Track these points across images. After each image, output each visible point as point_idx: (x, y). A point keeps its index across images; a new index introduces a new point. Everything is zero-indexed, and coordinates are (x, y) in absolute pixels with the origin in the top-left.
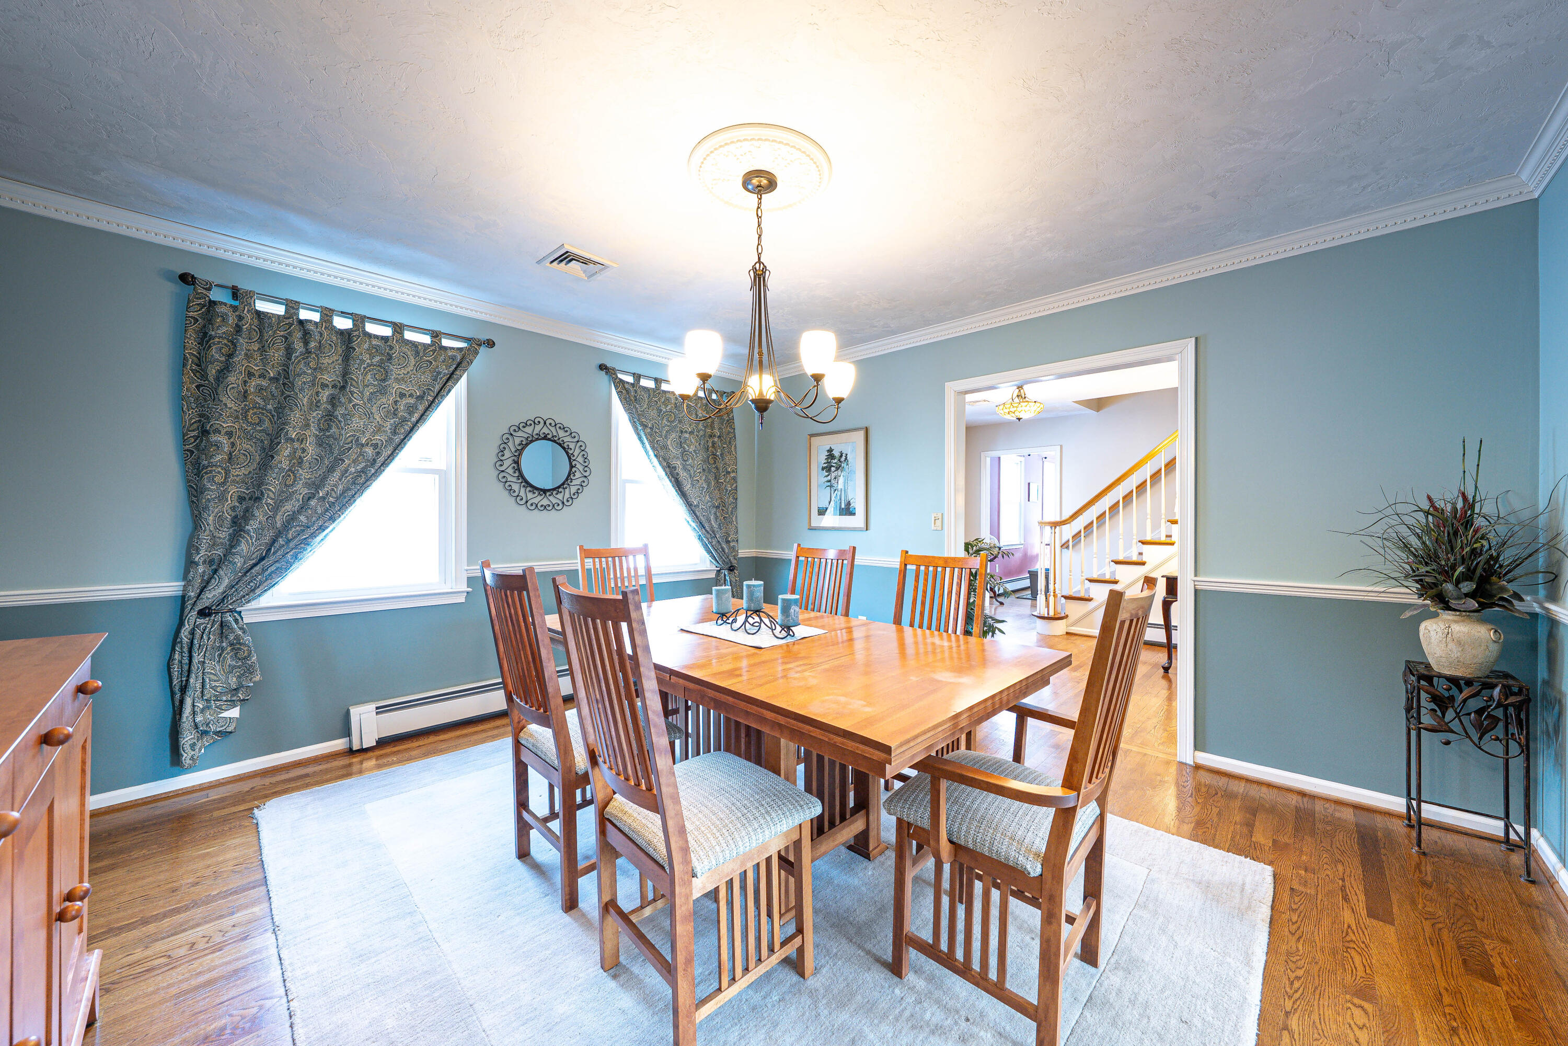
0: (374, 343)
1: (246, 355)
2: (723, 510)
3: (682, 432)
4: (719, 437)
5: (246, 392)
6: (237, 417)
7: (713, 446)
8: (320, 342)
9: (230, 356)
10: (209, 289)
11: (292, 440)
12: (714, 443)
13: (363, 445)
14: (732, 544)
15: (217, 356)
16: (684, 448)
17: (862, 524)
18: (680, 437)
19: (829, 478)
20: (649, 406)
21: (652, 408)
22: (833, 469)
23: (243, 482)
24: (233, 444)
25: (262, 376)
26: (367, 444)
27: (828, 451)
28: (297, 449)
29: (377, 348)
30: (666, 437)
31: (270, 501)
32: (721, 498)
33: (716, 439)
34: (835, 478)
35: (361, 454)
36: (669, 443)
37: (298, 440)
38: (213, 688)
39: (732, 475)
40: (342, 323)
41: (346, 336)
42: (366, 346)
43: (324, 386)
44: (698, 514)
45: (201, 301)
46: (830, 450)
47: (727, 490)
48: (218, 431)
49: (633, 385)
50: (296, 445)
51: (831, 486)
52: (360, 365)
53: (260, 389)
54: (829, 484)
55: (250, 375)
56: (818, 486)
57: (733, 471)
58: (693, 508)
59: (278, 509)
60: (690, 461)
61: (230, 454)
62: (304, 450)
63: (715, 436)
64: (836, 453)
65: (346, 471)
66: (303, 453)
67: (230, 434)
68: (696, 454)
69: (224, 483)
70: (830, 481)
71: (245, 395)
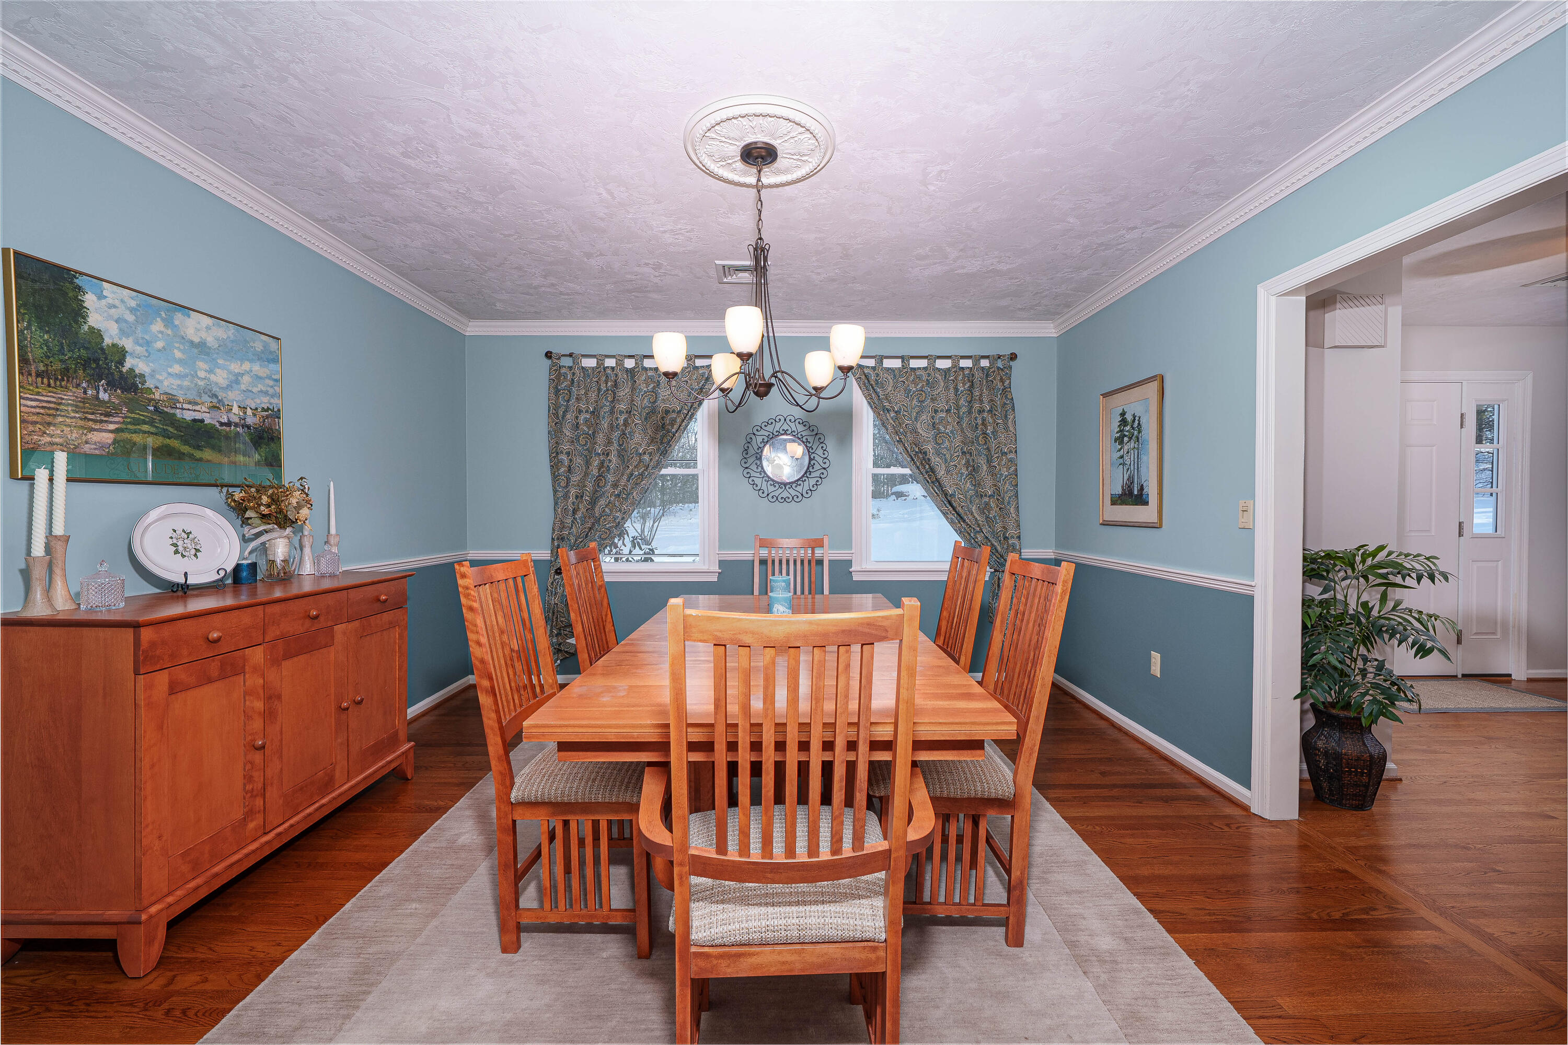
0: (649, 374)
1: (577, 398)
2: (998, 499)
3: (936, 411)
4: (990, 411)
5: (578, 424)
6: (573, 442)
7: (983, 424)
8: (616, 381)
9: (568, 401)
10: (559, 359)
11: (599, 454)
12: (984, 420)
13: (640, 454)
14: (1011, 542)
15: (562, 402)
16: (938, 429)
17: (1154, 518)
18: (933, 417)
19: (1121, 453)
20: (895, 387)
21: (898, 389)
22: (1126, 439)
23: (578, 486)
24: (571, 460)
25: (587, 411)
26: (645, 453)
27: (1121, 414)
28: (604, 460)
29: (651, 378)
30: (916, 419)
31: (587, 498)
32: (996, 486)
33: (985, 415)
34: (1128, 452)
35: (640, 461)
36: (918, 425)
37: (603, 454)
38: (562, 622)
39: (1009, 456)
40: (629, 364)
41: (631, 372)
42: (644, 378)
43: (621, 412)
44: (954, 504)
45: (555, 368)
46: (1123, 414)
47: (1002, 475)
48: (562, 452)
49: (874, 368)
50: (602, 458)
51: (1124, 464)
52: (639, 393)
53: (586, 420)
54: (1121, 461)
55: (580, 411)
56: (1112, 464)
57: (1011, 452)
58: (949, 498)
59: (595, 503)
60: (947, 443)
61: (569, 466)
62: (610, 461)
63: (984, 411)
64: (1129, 417)
65: (632, 475)
66: (610, 463)
67: (568, 454)
68: (954, 434)
69: (567, 487)
70: (1122, 457)
71: (577, 426)
